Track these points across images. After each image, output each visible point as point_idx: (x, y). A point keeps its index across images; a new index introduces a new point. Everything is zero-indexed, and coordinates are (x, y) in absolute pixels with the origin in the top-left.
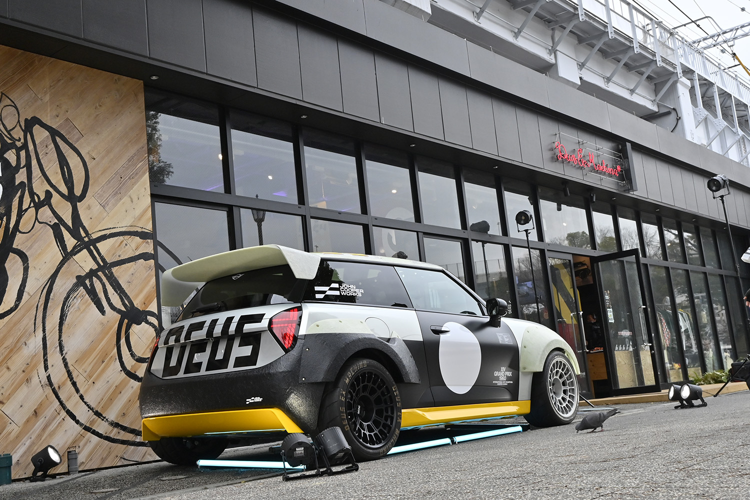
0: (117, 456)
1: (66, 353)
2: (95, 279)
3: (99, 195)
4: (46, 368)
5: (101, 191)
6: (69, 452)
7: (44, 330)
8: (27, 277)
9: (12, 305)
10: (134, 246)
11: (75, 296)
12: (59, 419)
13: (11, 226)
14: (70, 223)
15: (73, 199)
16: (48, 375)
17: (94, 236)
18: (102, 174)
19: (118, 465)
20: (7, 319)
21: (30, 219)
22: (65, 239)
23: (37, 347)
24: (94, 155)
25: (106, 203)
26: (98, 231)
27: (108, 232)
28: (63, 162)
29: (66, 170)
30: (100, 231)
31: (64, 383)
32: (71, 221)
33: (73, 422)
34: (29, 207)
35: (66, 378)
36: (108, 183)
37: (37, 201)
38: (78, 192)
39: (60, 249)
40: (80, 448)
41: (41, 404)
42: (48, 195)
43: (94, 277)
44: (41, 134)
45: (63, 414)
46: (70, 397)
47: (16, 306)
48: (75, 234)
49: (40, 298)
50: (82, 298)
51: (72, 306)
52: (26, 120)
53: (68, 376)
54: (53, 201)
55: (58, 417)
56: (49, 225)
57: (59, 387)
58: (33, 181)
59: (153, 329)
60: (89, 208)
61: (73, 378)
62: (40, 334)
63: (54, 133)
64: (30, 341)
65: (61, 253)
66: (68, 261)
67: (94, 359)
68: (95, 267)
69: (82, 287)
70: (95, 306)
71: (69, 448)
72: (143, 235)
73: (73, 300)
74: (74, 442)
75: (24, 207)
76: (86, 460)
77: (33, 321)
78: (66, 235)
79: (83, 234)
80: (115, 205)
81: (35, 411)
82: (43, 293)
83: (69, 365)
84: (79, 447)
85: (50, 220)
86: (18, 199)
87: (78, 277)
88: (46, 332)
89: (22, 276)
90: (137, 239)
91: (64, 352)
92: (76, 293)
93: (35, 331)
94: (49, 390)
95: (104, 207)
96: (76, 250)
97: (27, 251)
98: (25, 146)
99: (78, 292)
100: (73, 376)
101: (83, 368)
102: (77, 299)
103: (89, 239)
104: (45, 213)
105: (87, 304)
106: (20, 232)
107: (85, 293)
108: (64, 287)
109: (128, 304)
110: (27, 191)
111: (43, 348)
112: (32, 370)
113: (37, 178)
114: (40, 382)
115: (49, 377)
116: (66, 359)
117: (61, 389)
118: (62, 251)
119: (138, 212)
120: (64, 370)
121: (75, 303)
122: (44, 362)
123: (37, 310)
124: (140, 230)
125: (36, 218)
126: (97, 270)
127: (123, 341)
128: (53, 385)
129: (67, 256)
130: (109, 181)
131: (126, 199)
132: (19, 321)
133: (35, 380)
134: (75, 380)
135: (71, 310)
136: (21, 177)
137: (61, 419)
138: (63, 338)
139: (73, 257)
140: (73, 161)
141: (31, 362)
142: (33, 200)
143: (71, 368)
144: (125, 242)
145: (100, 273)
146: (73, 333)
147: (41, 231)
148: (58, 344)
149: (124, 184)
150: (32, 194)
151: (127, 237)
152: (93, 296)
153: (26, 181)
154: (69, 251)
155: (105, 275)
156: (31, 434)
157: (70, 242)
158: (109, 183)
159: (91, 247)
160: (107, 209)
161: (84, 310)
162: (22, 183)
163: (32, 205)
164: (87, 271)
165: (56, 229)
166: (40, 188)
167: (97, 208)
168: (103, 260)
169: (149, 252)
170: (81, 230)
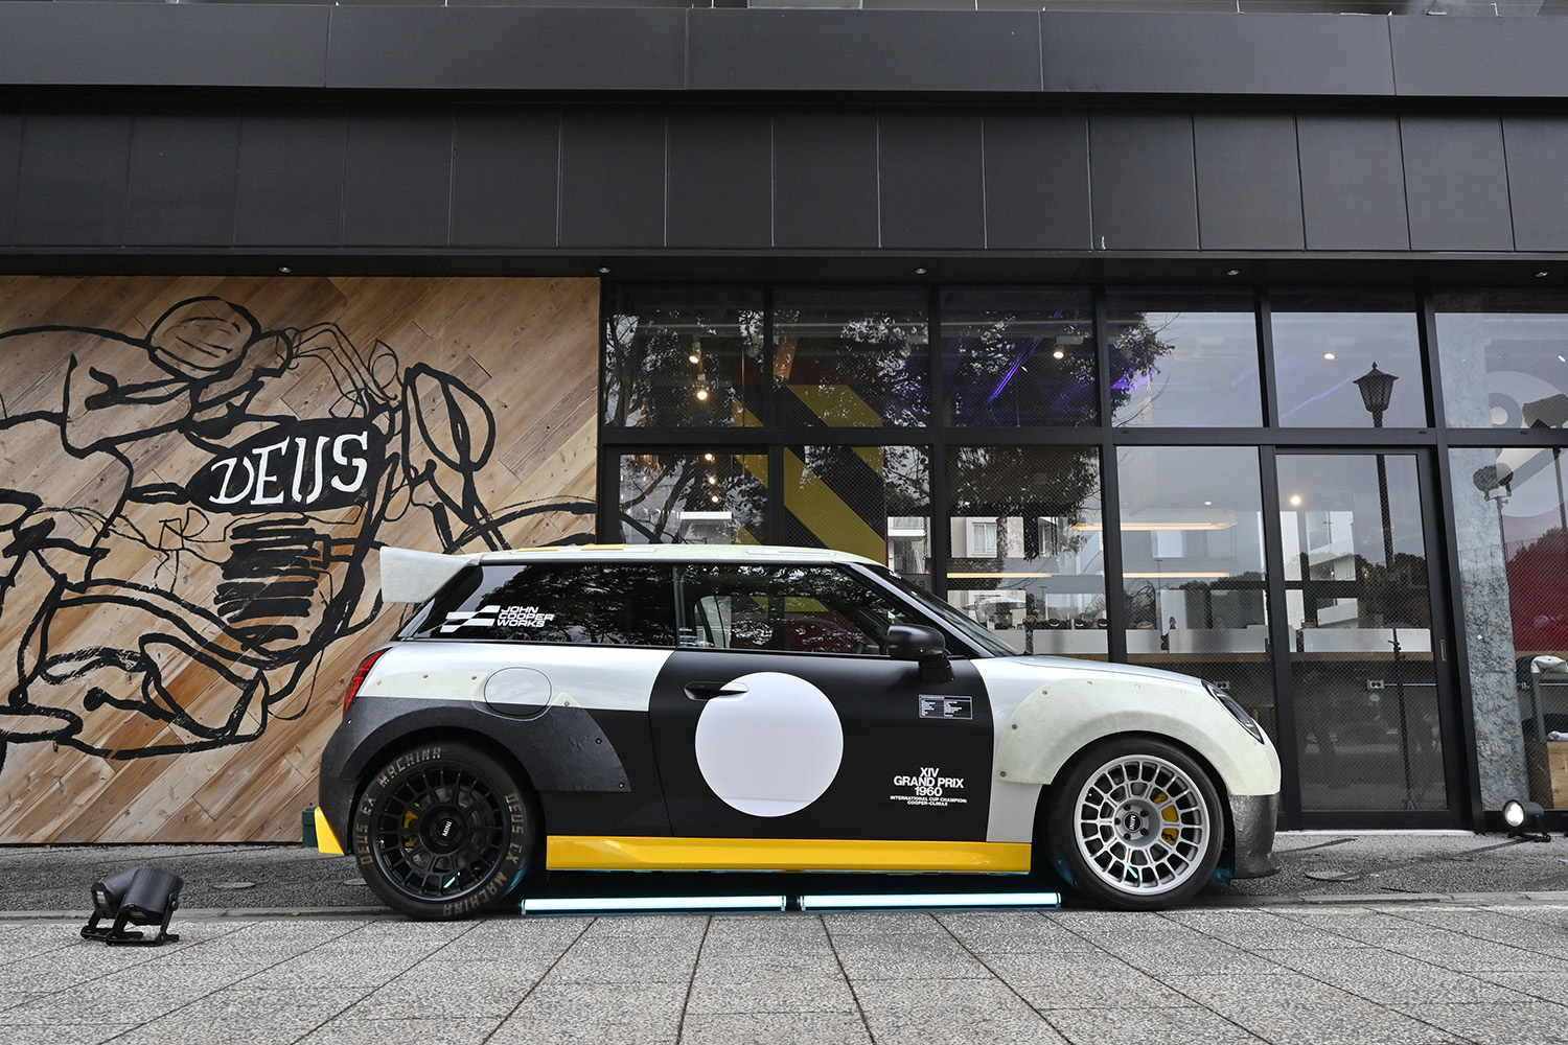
3: (509, 458)
5: (512, 452)
9: (368, 615)
10: (561, 525)
13: (375, 513)
14: (459, 503)
15: (467, 468)
17: (495, 517)
18: (516, 426)
20: (358, 634)
21: (401, 502)
24: (505, 402)
25: (519, 468)
26: (502, 509)
27: (518, 509)
28: (456, 416)
30: (506, 508)
32: (461, 499)
34: (402, 486)
36: (525, 438)
37: (413, 476)
38: (475, 457)
42: (431, 465)
44: (427, 385)
47: (373, 617)
48: (465, 514)
52: (408, 369)
54: (437, 474)
56: (428, 507)
58: (411, 449)
60: (491, 476)
63: (445, 379)
72: (579, 509)
78: (452, 517)
79: (478, 514)
80: (533, 469)
90: (568, 515)
95: (515, 473)
98: (403, 405)
104: (425, 492)
106: (386, 520)
110: (400, 465)
119: (572, 475)
124: (573, 501)
125: (411, 500)
130: (527, 436)
131: (554, 458)
132: (375, 636)
136: (394, 447)
140: (473, 414)
142: (407, 475)
144: (546, 521)
149: (552, 436)
150: (407, 467)
151: (548, 514)
153: (400, 453)
157: (457, 527)
158: (527, 438)
159: (490, 532)
160: (520, 475)
162: (395, 455)
163: (406, 482)
166: (419, 457)
167: (504, 476)
169: (587, 532)
170: (476, 510)
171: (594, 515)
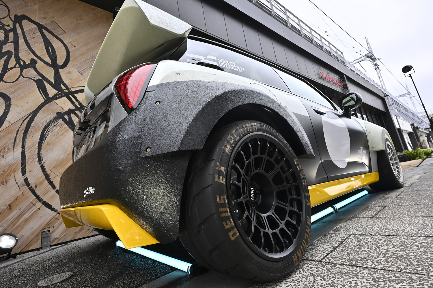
0: (89, 230)
1: (45, 162)
2: (72, 115)
3: (78, 67)
4: (24, 173)
5: (79, 65)
6: (42, 232)
7: (23, 147)
8: (8, 111)
11: (54, 125)
12: (34, 209)
14: (52, 81)
15: (55, 66)
16: (25, 178)
17: (73, 90)
18: (81, 55)
19: (90, 235)
21: (15, 74)
22: (47, 89)
23: (15, 159)
24: (74, 44)
25: (83, 72)
26: (76, 87)
28: (48, 44)
29: (50, 49)
30: (78, 87)
31: (41, 183)
32: (53, 79)
33: (49, 210)
34: (15, 67)
35: (43, 179)
36: (85, 61)
37: (22, 64)
38: (60, 62)
39: (43, 95)
40: (55, 228)
41: (16, 200)
42: (34, 61)
43: (72, 114)
44: (29, 26)
45: (39, 204)
46: (47, 192)
48: (56, 86)
49: (21, 126)
50: (61, 126)
51: (52, 131)
52: (16, 16)
53: (46, 178)
54: (37, 65)
55: (34, 207)
56: (33, 80)
57: (36, 186)
58: (20, 51)
60: (69, 73)
61: (50, 179)
62: (19, 150)
63: (40, 27)
64: (7, 155)
65: (44, 98)
66: (50, 103)
68: (72, 107)
69: (61, 120)
71: (43, 229)
73: (53, 127)
74: (48, 224)
75: (10, 66)
76: (60, 236)
77: (13, 141)
78: (48, 87)
79: (63, 87)
81: (10, 206)
82: (24, 122)
83: (47, 170)
84: (53, 227)
85: (34, 77)
86: (4, 61)
87: (58, 113)
88: (26, 148)
89: (4, 110)
91: (42, 162)
93: (14, 147)
94: (26, 189)
95: (82, 74)
96: (55, 97)
97: (10, 94)
98: (14, 30)
99: (57, 122)
100: (51, 177)
101: (59, 172)
102: (57, 127)
103: (69, 91)
104: (30, 72)
105: (65, 130)
106: (4, 82)
107: (64, 123)
108: (45, 119)
110: (13, 57)
111: (22, 159)
112: (9, 174)
113: (23, 51)
114: (17, 183)
115: (26, 180)
116: (44, 166)
117: (38, 187)
118: (44, 96)
120: (42, 174)
121: (55, 129)
122: (22, 169)
123: (17, 133)
125: (21, 74)
126: (75, 110)
128: (30, 185)
129: (48, 100)
133: (12, 182)
134: (52, 180)
135: (51, 134)
136: (8, 48)
137: (37, 208)
138: (42, 152)
139: (54, 101)
140: (56, 45)
141: (8, 170)
142: (18, 63)
143: (49, 172)
145: (77, 112)
146: (52, 149)
147: (24, 83)
148: (37, 156)
150: (18, 59)
152: (71, 125)
153: (13, 51)
154: (50, 97)
156: (4, 223)
157: (52, 92)
159: (71, 96)
160: (84, 75)
161: (63, 134)
162: (9, 51)
163: (18, 66)
164: (67, 109)
165: (39, 82)
166: (26, 56)
167: (76, 74)
168: (80, 104)
170: (62, 85)
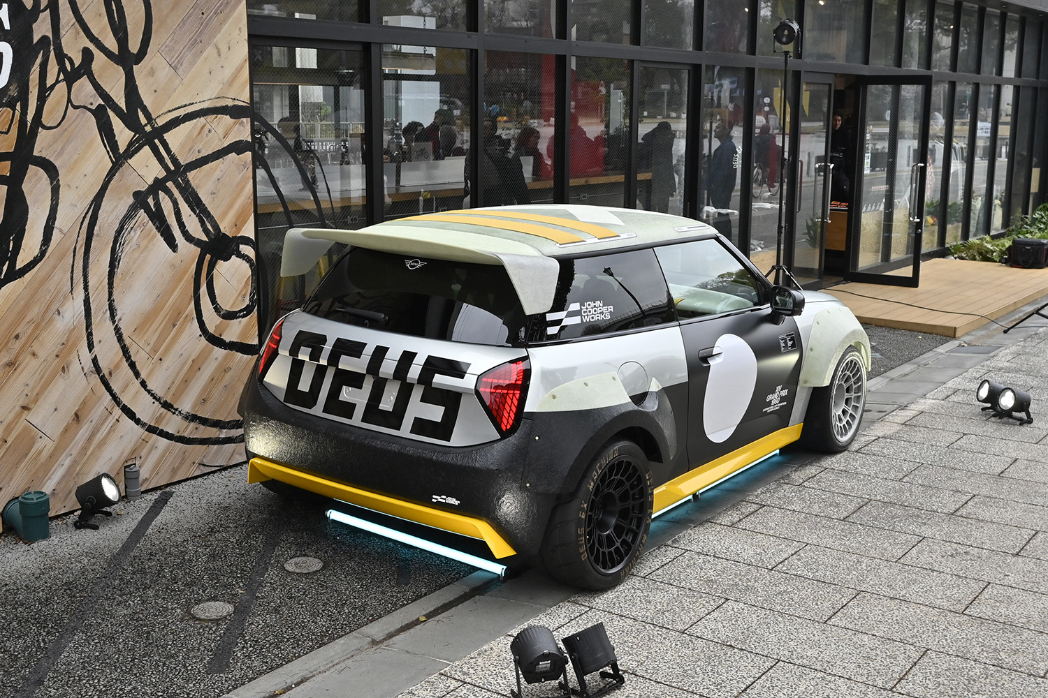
0: (194, 463)
1: (120, 319)
2: (161, 194)
3: (167, 49)
4: (91, 346)
5: (171, 41)
6: (125, 467)
7: (86, 288)
8: (57, 204)
9: (36, 252)
10: (221, 131)
11: (131, 226)
12: (111, 420)
13: (30, 118)
14: (122, 104)
15: (126, 60)
16: (93, 356)
17: (160, 122)
18: (172, 9)
19: (195, 475)
20: (28, 276)
21: (59, 102)
22: (115, 132)
23: (76, 315)
25: (179, 62)
26: (166, 113)
27: (181, 112)
29: (114, 8)
30: (169, 111)
31: (117, 366)
32: (124, 99)
33: (132, 423)
34: (57, 82)
35: (120, 358)
36: (181, 24)
37: (69, 69)
38: (134, 47)
39: (108, 149)
40: (142, 459)
41: (84, 403)
42: (87, 55)
43: (160, 191)
45: (118, 412)
46: (127, 386)
47: (43, 253)
48: (130, 120)
49: (78, 236)
50: (143, 227)
51: (128, 243)
53: (124, 355)
54: (95, 66)
55: (111, 417)
56: (89, 110)
57: (110, 374)
58: (62, 32)
59: (248, 265)
60: (152, 72)
61: (131, 356)
62: (80, 295)
64: (64, 308)
65: (110, 157)
66: (121, 169)
67: (162, 322)
68: (162, 174)
69: (143, 210)
70: (162, 239)
71: (126, 461)
72: (235, 112)
73: (129, 232)
74: (134, 452)
75: (49, 82)
76: (150, 476)
77: (69, 275)
78: (117, 124)
79: (143, 120)
80: (192, 64)
81: (76, 415)
82: (83, 227)
83: (125, 337)
84: (140, 458)
85: (91, 100)
86: (38, 70)
87: (137, 194)
88: (89, 291)
89: (50, 202)
90: (227, 119)
91: (117, 318)
92: (134, 221)
93: (72, 289)
94: (95, 379)
95: (175, 69)
96: (132, 150)
97: (56, 159)
99: (136, 218)
100: (131, 353)
101: (144, 339)
102: (135, 231)
103: (152, 127)
104: (84, 90)
105: (149, 238)
106: (45, 127)
107: (147, 218)
108: (115, 213)
109: (211, 230)
110: (52, 53)
111: (85, 316)
112: (70, 353)
113: (68, 28)
114: (83, 368)
115: (95, 361)
116: (120, 328)
117: (113, 375)
118: (111, 153)
119: (228, 73)
120: (118, 346)
121: (133, 238)
122: (88, 337)
123: (74, 256)
124: (230, 103)
125: (69, 101)
126: (165, 179)
127: (203, 289)
128: (101, 371)
129: (119, 159)
130: (183, 22)
131: (210, 51)
132: (48, 277)
133: (75, 368)
134: (133, 359)
135: (127, 249)
136: (41, 28)
137: (114, 420)
138: (114, 297)
139: (129, 161)
141: (67, 341)
142: (62, 68)
143: (127, 341)
144: (208, 127)
145: (170, 184)
146: (131, 286)
147: (76, 123)
148: (108, 307)
149: (207, 24)
150: (61, 57)
151: (211, 118)
152: (160, 223)
153: (50, 35)
154: (121, 151)
155: (178, 186)
156: (72, 449)
157: (124, 135)
158: (184, 25)
159: (156, 141)
160: (180, 72)
161: (146, 247)
162: (44, 38)
163: (62, 77)
164: (150, 182)
165: (100, 115)
166: (73, 44)
167: (164, 72)
168: (174, 160)
169: (244, 139)
170: (140, 114)
171: (249, 119)
